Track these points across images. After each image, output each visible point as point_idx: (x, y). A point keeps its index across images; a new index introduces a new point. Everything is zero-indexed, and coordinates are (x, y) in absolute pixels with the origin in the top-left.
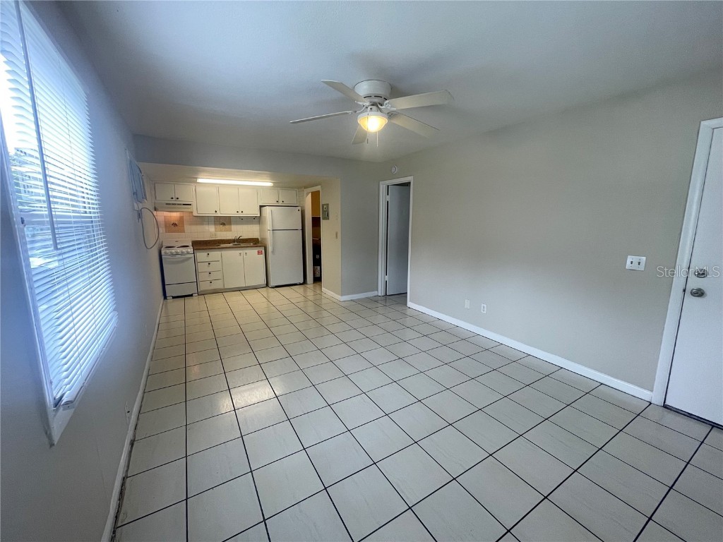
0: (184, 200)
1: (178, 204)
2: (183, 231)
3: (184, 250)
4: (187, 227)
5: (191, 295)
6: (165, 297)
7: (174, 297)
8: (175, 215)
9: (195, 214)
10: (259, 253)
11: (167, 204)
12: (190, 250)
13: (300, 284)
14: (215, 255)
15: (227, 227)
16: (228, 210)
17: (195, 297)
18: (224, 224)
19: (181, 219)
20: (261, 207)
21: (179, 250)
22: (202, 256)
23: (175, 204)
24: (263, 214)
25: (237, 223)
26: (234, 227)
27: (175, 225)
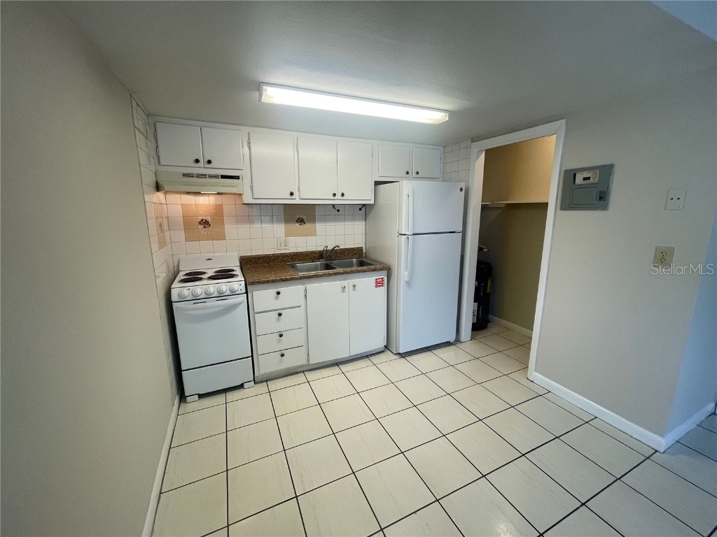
0: (223, 164)
1: (211, 176)
2: (222, 237)
3: (224, 285)
4: (230, 229)
5: (241, 386)
6: (182, 397)
7: (201, 396)
8: (204, 203)
9: (247, 199)
10: (379, 284)
11: (184, 175)
12: (238, 283)
13: (448, 344)
14: (292, 292)
15: (307, 226)
16: (314, 192)
17: (250, 390)
18: (301, 221)
19: (218, 211)
20: (377, 183)
21: (213, 287)
22: (264, 297)
23: (204, 176)
24: (381, 201)
25: (325, 219)
26: (320, 227)
27: (205, 223)
